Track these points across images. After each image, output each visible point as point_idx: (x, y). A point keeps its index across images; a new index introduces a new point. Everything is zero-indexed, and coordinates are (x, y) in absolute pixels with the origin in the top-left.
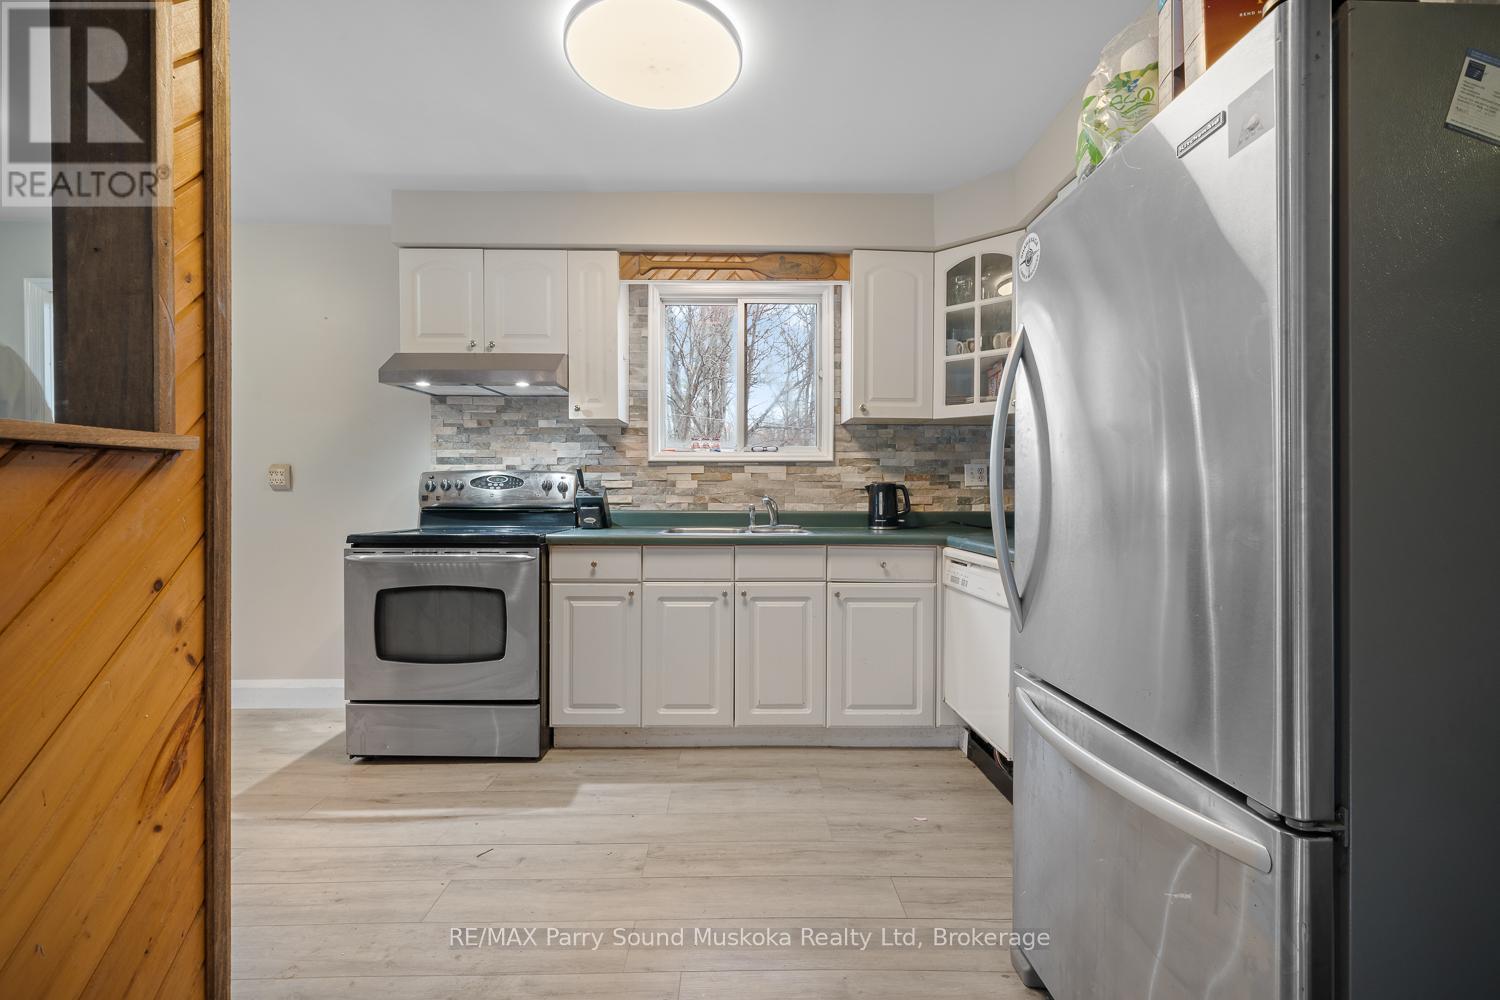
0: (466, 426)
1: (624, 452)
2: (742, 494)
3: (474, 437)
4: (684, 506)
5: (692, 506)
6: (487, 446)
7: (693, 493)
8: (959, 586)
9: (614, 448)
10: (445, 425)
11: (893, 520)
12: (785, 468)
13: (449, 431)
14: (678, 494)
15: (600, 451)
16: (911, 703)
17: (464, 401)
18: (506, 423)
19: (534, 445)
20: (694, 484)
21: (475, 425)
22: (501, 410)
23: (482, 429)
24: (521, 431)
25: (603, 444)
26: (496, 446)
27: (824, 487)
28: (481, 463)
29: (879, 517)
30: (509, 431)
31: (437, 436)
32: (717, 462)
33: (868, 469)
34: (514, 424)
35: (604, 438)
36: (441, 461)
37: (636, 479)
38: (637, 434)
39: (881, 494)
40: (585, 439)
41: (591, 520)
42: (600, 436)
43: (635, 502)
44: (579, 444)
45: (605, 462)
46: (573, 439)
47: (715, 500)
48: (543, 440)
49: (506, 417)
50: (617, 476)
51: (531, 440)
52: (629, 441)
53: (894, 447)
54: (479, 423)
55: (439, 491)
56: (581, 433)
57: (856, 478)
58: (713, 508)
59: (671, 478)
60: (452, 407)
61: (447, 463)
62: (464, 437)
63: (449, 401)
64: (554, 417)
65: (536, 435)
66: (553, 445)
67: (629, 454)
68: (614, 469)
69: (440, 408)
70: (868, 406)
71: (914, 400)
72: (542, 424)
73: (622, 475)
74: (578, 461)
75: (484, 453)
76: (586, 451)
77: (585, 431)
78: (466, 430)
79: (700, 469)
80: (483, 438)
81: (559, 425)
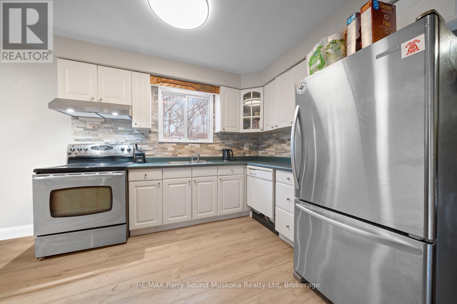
0: (87, 128)
1: (150, 139)
2: (188, 152)
3: (91, 132)
4: (170, 156)
5: (172, 156)
6: (97, 135)
7: (173, 152)
8: (253, 175)
9: (147, 137)
10: (78, 127)
11: (229, 159)
12: (200, 145)
13: (80, 129)
14: (168, 152)
15: (142, 138)
16: (239, 206)
17: (87, 119)
18: (105, 128)
19: (116, 136)
20: (173, 149)
21: (92, 128)
22: (102, 123)
23: (94, 129)
24: (111, 131)
25: (143, 136)
26: (100, 135)
27: (211, 150)
28: (94, 141)
29: (226, 158)
30: (106, 130)
31: (74, 131)
32: (180, 143)
33: (221, 145)
34: (108, 128)
35: (143, 134)
36: (77, 140)
37: (154, 147)
38: (154, 133)
39: (226, 152)
40: (136, 134)
41: (140, 160)
42: (141, 133)
43: (154, 155)
44: (134, 136)
45: (143, 142)
46: (131, 134)
47: (180, 154)
48: (120, 134)
49: (104, 125)
50: (148, 146)
51: (115, 134)
52: (151, 135)
53: (228, 139)
54: (93, 127)
55: (76, 151)
56: (134, 132)
57: (219, 148)
58: (179, 156)
59: (166, 147)
60: (81, 121)
61: (79, 141)
62: (87, 132)
63: (80, 119)
64: (124, 127)
65: (117, 132)
66: (124, 136)
67: (152, 140)
68: (146, 144)
69: (75, 121)
70: (225, 128)
71: (236, 127)
72: (120, 128)
73: (149, 146)
74: (133, 141)
75: (96, 138)
76: (137, 138)
77: (136, 132)
78: (88, 129)
79: (175, 145)
80: (95, 133)
81: (126, 129)
